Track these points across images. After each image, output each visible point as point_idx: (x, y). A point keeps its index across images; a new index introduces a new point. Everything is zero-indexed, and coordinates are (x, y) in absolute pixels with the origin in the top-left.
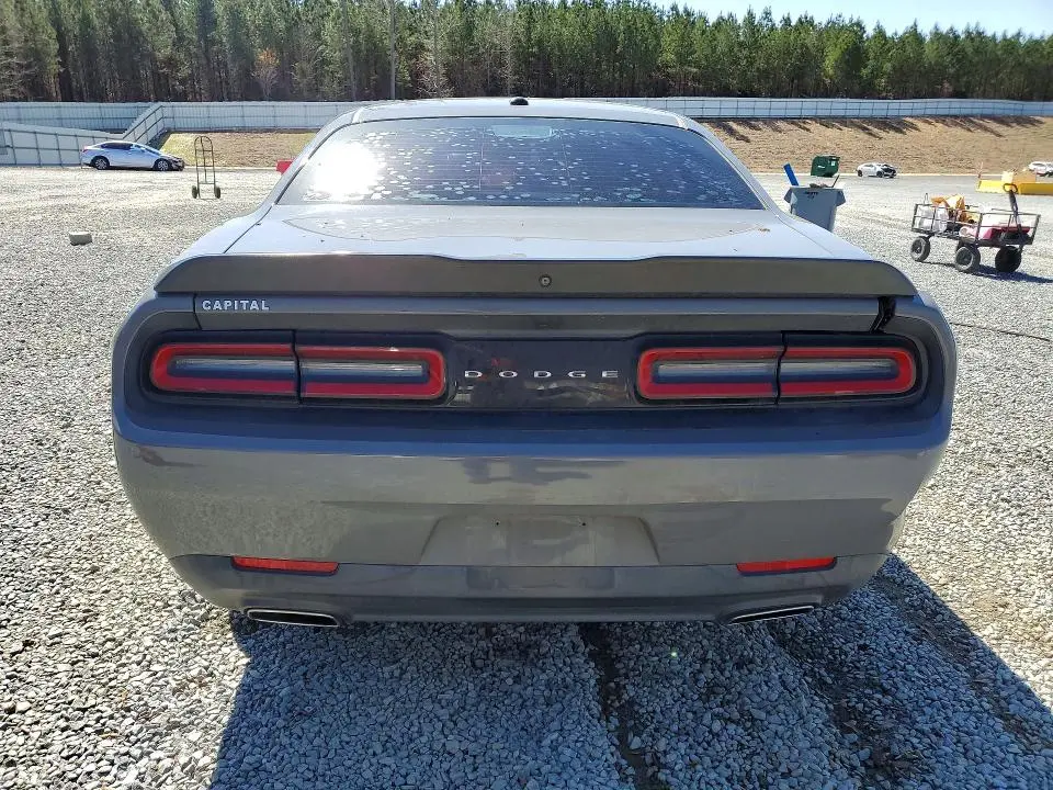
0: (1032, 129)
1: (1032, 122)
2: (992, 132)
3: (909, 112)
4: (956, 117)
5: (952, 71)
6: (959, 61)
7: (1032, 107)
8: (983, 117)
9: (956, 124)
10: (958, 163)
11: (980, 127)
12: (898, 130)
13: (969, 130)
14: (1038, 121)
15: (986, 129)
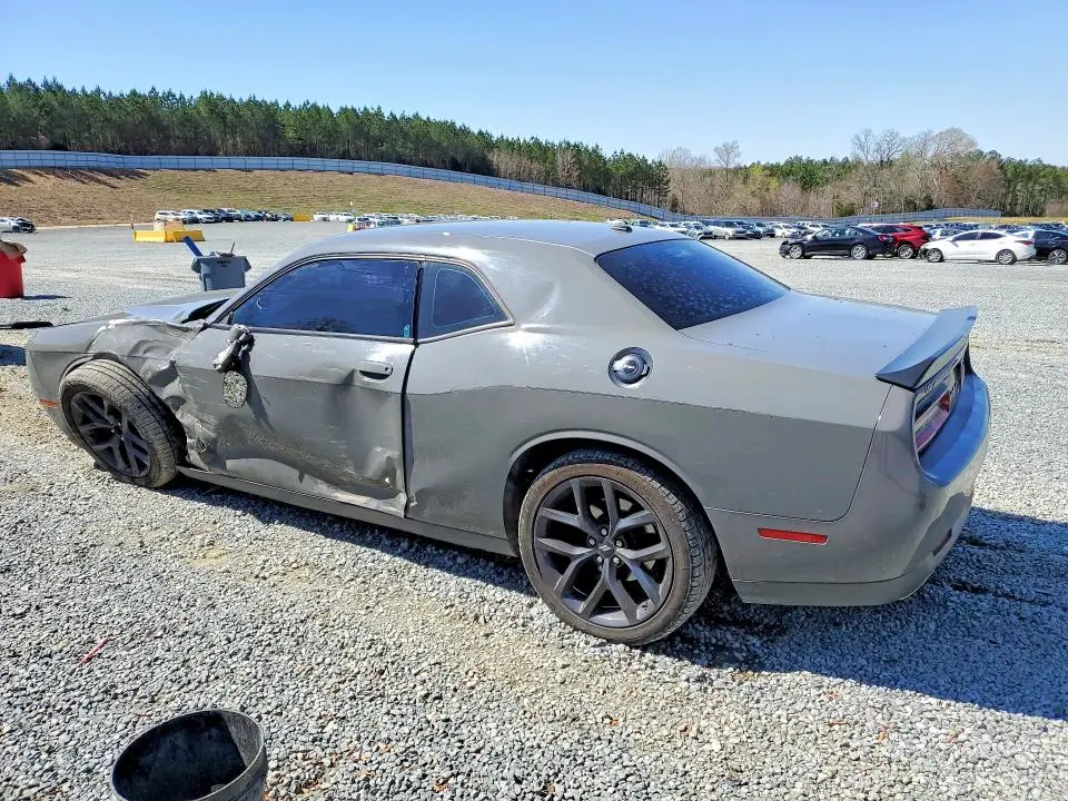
0: (141, 181)
1: (140, 175)
2: (106, 184)
3: (13, 164)
4: (65, 169)
5: (43, 123)
6: (48, 113)
7: (133, 161)
8: (91, 169)
9: (69, 177)
10: (87, 214)
11: (92, 179)
12: (10, 182)
13: (83, 183)
14: (145, 174)
15: (99, 181)
